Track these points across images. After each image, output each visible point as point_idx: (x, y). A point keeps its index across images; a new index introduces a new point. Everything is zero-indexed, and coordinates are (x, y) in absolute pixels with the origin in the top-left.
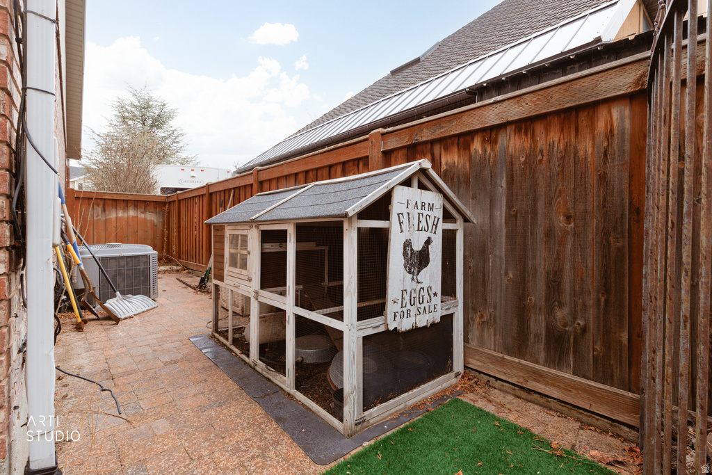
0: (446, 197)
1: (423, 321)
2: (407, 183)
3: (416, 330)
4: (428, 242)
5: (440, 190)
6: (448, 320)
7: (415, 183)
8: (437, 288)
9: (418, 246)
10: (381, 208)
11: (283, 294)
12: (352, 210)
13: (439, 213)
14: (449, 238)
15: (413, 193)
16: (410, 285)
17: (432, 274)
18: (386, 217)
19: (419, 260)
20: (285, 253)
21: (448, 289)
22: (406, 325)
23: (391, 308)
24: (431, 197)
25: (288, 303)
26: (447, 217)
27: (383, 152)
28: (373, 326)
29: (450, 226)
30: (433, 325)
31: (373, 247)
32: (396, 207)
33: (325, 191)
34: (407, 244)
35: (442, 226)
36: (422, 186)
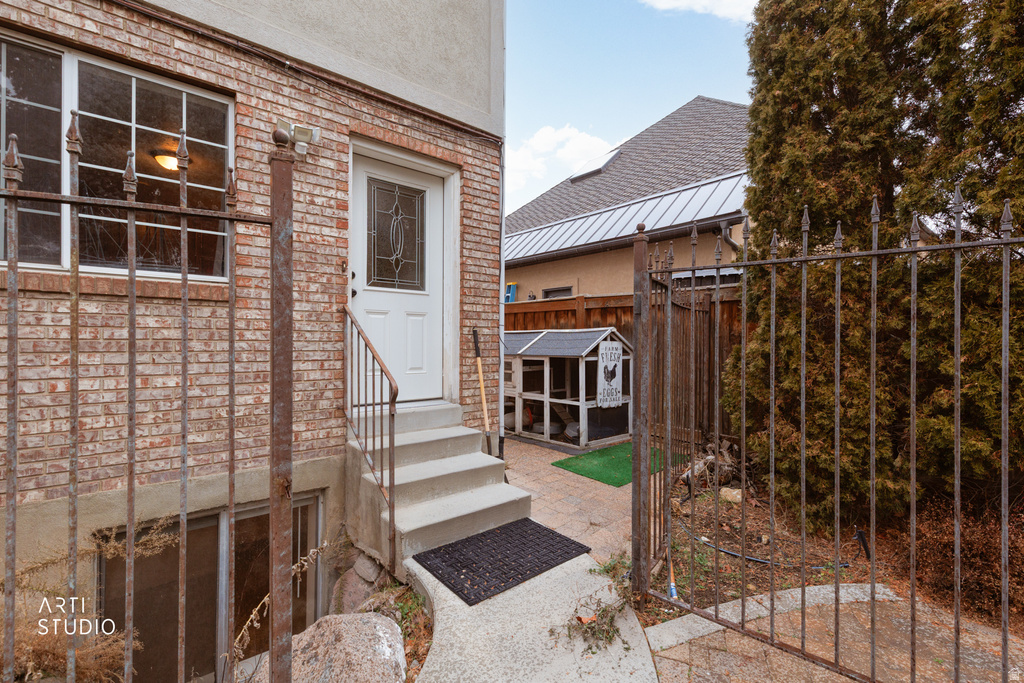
0: (624, 343)
1: (613, 404)
2: (605, 339)
3: (609, 409)
4: (615, 366)
5: (621, 340)
6: (625, 406)
7: (609, 339)
8: (620, 389)
9: (610, 369)
10: (595, 351)
11: (543, 393)
12: (584, 354)
13: (621, 352)
14: (626, 364)
15: (609, 343)
16: (607, 387)
17: (617, 382)
18: (597, 356)
19: (611, 375)
20: (543, 371)
21: (625, 391)
22: (605, 405)
23: (599, 397)
24: (617, 344)
25: (546, 398)
26: (625, 352)
27: (587, 309)
28: (592, 404)
29: (626, 357)
30: (618, 407)
31: (592, 368)
32: (601, 351)
33: (562, 338)
34: (606, 367)
35: (622, 358)
36: (612, 339)
